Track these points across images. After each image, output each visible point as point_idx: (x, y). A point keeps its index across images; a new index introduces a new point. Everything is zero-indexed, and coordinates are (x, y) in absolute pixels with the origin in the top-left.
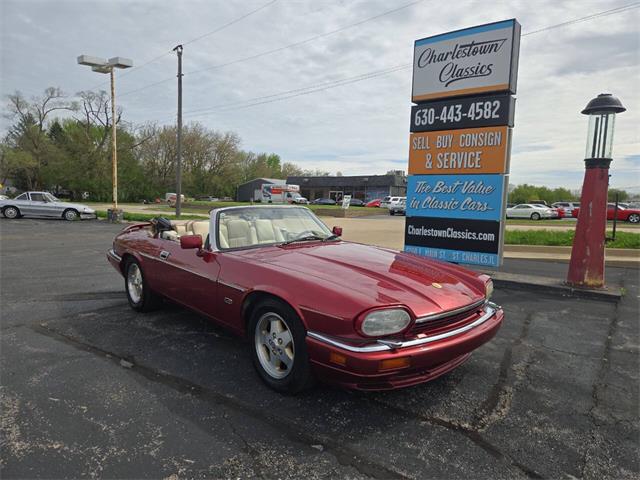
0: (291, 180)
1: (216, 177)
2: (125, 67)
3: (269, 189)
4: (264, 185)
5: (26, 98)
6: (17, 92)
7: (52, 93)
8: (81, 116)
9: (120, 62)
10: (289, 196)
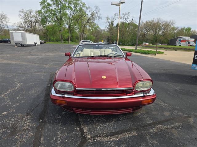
0: (192, 37)
1: (162, 37)
2: (123, 3)
3: (180, 40)
4: (178, 39)
5: (110, 17)
6: (108, 16)
7: (116, 15)
8: (122, 21)
9: (122, 2)
10: (189, 43)
